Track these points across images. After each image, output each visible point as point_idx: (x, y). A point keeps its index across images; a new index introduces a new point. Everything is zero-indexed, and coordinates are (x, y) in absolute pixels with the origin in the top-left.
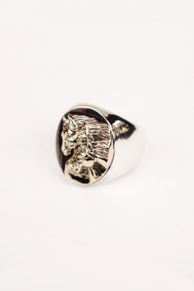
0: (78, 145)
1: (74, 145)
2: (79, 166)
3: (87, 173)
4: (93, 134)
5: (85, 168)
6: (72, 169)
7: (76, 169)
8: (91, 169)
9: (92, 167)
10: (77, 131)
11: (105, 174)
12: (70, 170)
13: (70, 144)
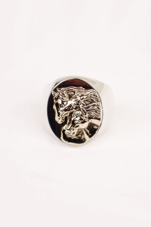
0: (71, 112)
1: (68, 113)
2: (76, 129)
3: (83, 134)
4: (84, 100)
5: (80, 130)
6: (69, 133)
7: (73, 133)
8: (85, 130)
9: (87, 128)
10: (68, 101)
11: (97, 132)
12: (67, 135)
13: (64, 113)
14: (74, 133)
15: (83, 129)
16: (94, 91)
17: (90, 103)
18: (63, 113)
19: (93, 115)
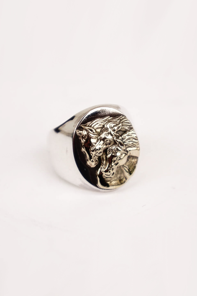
1: (102, 151)
2: (115, 168)
3: (122, 172)
4: (117, 130)
5: (118, 169)
7: (112, 173)
8: (123, 167)
10: (98, 137)
12: (106, 178)
13: (98, 152)
14: (114, 173)
15: (121, 167)
16: (123, 117)
17: (123, 132)
18: (96, 153)
19: (131, 145)
